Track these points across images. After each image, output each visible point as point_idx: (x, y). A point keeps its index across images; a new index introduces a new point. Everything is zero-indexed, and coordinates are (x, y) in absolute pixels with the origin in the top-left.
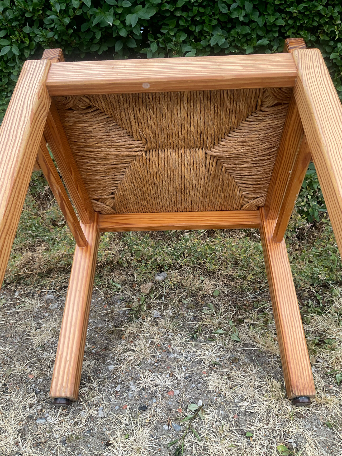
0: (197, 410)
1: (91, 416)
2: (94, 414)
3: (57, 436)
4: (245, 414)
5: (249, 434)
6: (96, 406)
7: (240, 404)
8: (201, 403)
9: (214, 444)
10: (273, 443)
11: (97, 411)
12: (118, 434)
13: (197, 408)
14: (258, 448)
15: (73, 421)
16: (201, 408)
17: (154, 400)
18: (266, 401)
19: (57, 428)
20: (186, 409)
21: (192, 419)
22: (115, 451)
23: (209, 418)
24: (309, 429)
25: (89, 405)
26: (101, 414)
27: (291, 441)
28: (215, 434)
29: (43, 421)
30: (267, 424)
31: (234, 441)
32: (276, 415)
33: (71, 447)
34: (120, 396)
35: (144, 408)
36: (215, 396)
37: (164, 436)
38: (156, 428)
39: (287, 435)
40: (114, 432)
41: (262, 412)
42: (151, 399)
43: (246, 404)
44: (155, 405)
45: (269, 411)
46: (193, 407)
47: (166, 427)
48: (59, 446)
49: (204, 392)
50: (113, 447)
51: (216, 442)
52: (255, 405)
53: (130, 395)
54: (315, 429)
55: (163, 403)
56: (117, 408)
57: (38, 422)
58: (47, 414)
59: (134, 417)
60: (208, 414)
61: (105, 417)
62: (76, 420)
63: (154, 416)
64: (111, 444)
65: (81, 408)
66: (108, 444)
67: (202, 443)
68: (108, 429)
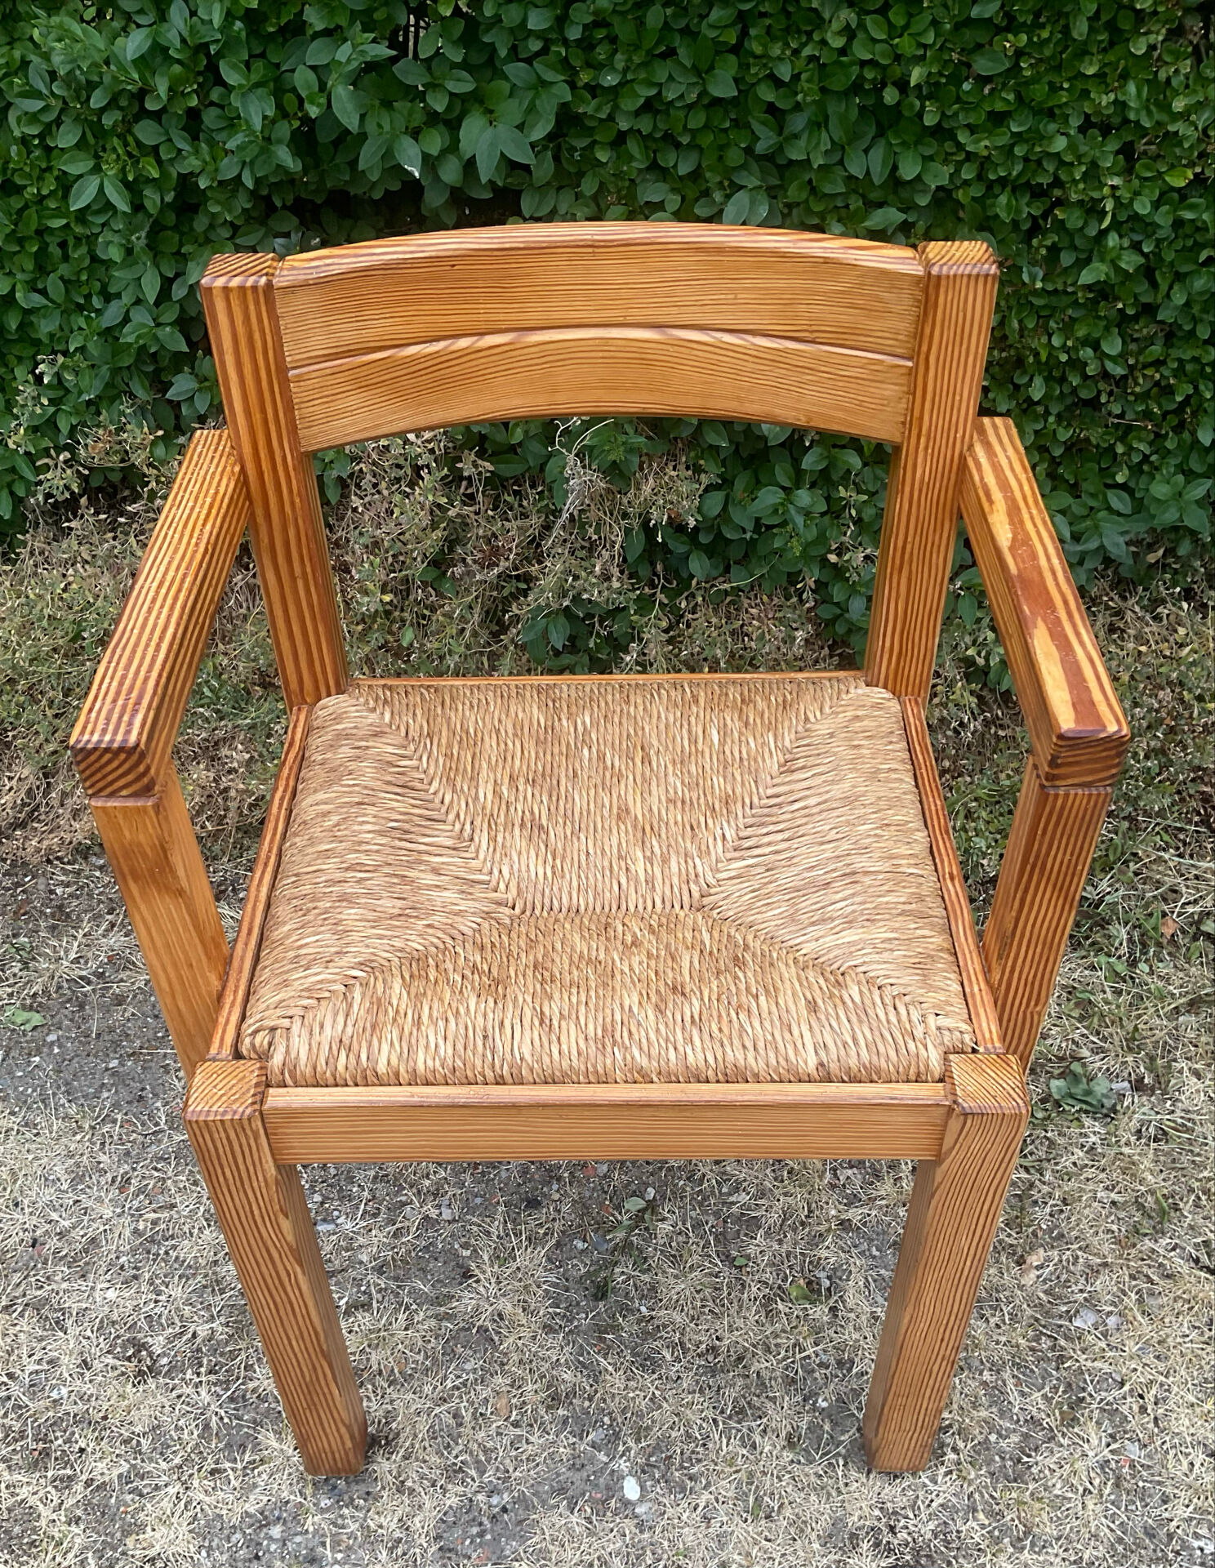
0: (643, 1211)
1: (426, 1218)
2: (434, 1213)
3: (365, 1258)
4: (739, 1219)
5: (739, 1262)
6: (435, 1195)
7: (732, 1199)
8: (651, 1193)
9: (672, 1281)
10: (785, 1279)
11: (439, 1206)
12: (486, 1257)
13: (641, 1204)
14: (754, 1289)
15: (392, 1229)
16: (652, 1206)
17: (555, 1187)
18: (785, 1194)
19: (361, 1240)
20: (618, 1208)
21: (631, 1229)
22: (482, 1289)
23: (666, 1227)
24: (862, 1253)
25: (419, 1192)
26: (447, 1214)
27: (822, 1275)
28: (675, 1260)
29: (331, 1227)
30: (780, 1242)
31: (711, 1274)
32: (803, 1224)
33: (396, 1279)
34: (483, 1174)
35: (533, 1204)
36: (680, 1178)
37: (575, 1262)
38: (558, 1245)
39: (817, 1264)
40: (475, 1251)
41: (774, 1217)
42: (550, 1183)
43: (743, 1198)
44: (556, 1196)
45: (786, 1216)
46: (634, 1204)
47: (580, 1245)
48: (372, 1278)
49: (661, 1169)
50: (478, 1281)
51: (676, 1277)
52: (760, 1202)
53: (504, 1174)
54: (875, 1252)
55: (573, 1192)
56: (478, 1200)
57: (319, 1228)
58: (336, 1213)
59: (514, 1221)
60: (663, 1219)
61: (454, 1220)
62: (398, 1225)
63: (554, 1220)
64: (471, 1276)
65: (404, 1198)
66: (467, 1275)
67: (646, 1278)
68: (465, 1246)
